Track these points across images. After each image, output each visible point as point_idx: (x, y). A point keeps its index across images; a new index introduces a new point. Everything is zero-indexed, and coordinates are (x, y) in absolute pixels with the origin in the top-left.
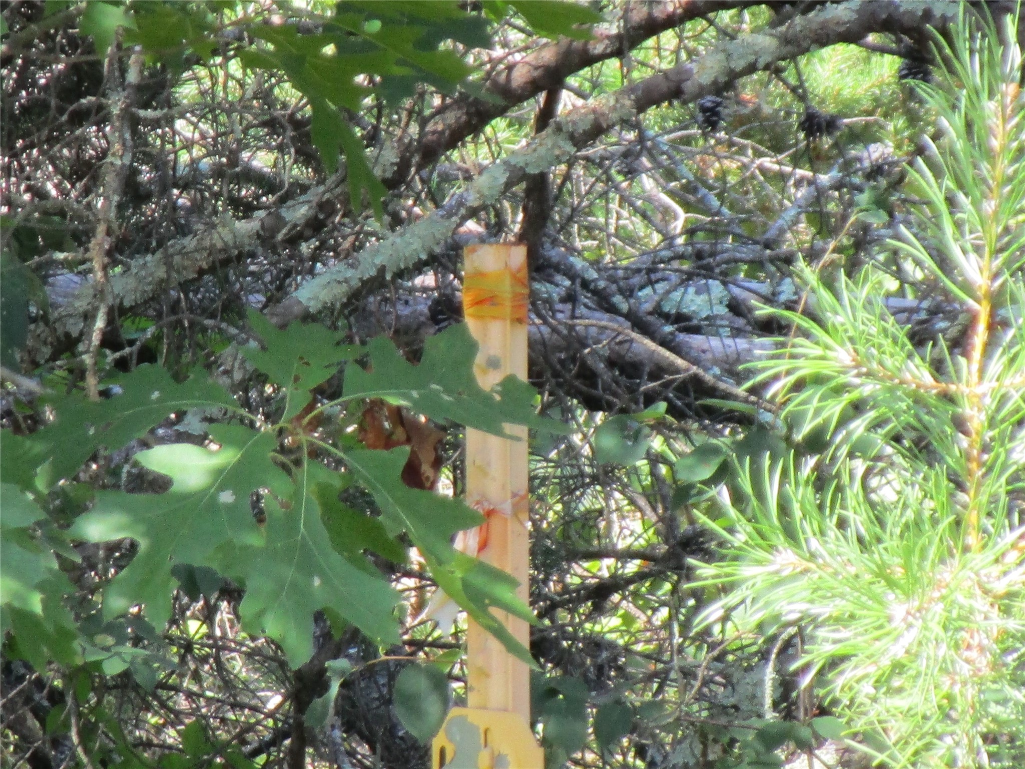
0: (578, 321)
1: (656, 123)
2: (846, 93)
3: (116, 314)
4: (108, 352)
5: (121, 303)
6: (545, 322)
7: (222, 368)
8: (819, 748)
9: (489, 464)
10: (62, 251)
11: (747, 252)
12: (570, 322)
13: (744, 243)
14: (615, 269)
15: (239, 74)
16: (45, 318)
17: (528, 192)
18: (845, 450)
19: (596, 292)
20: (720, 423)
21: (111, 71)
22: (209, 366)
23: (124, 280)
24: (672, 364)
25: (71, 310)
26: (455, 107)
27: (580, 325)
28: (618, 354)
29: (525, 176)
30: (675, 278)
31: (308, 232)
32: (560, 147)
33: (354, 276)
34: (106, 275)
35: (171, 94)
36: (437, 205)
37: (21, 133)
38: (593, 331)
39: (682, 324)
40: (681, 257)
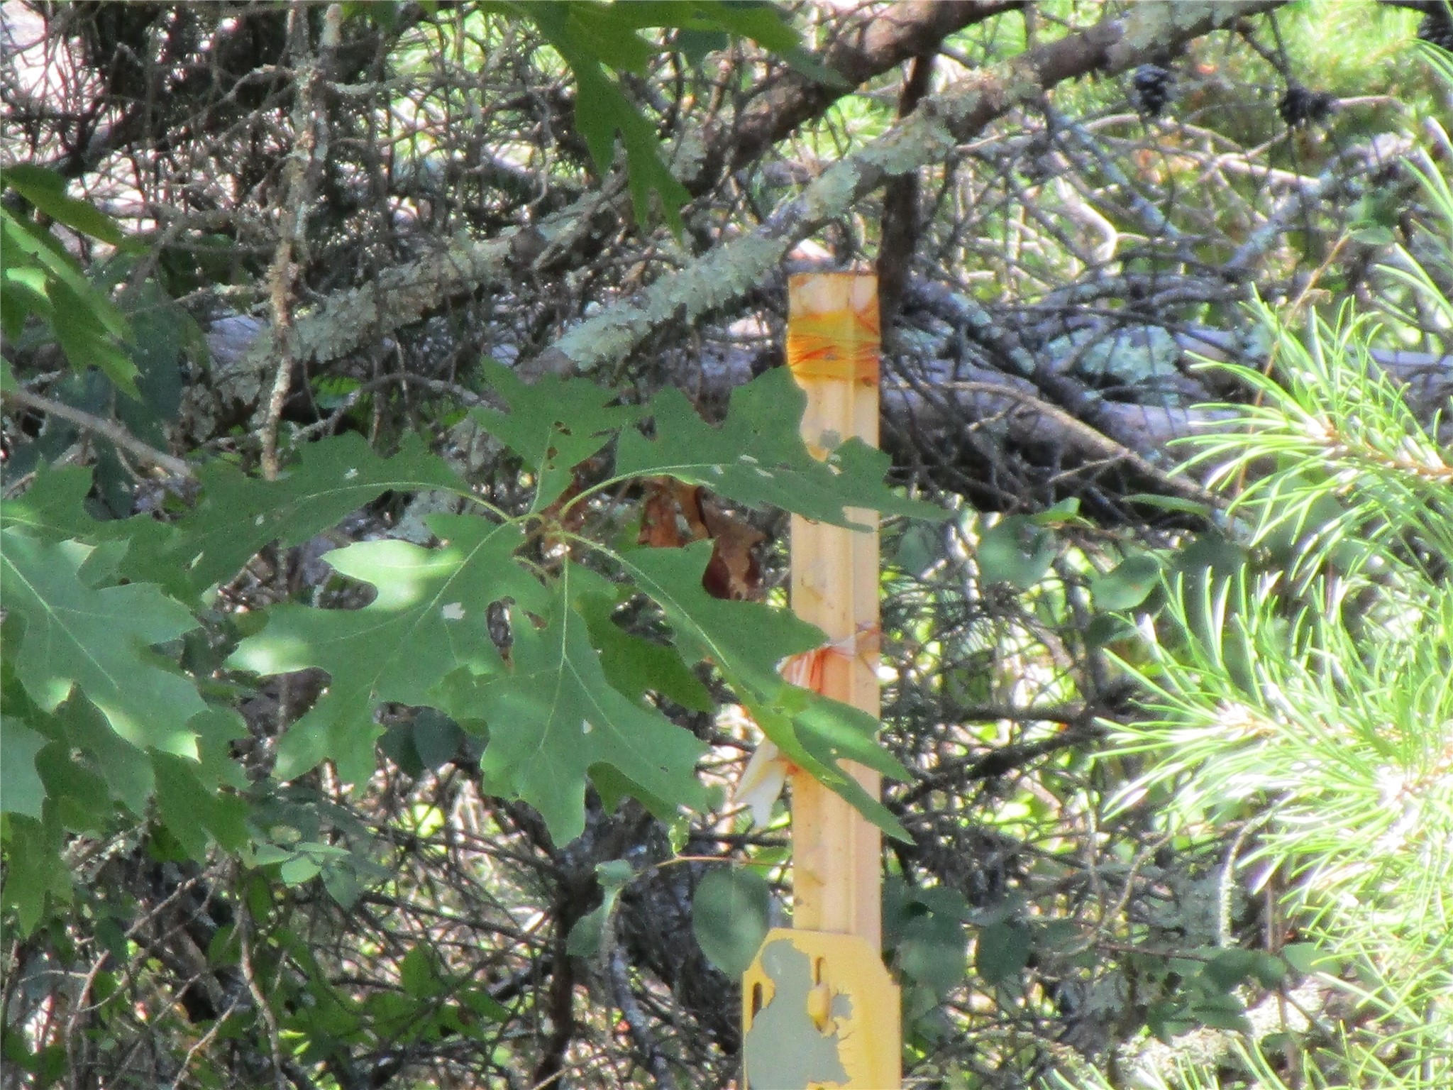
0: (960, 384)
1: (1078, 105)
2: (1348, 63)
3: (305, 372)
4: (293, 425)
5: (313, 357)
6: (914, 386)
7: (455, 449)
8: (1295, 987)
9: (824, 585)
10: (226, 283)
11: (1202, 287)
12: (949, 386)
13: (1200, 275)
14: (1017, 310)
15: (480, 33)
16: (204, 378)
17: (889, 201)
18: (1316, 562)
19: (989, 344)
20: (1165, 528)
21: (297, 28)
22: (436, 447)
23: (318, 325)
24: (1094, 446)
25: (242, 367)
26: (786, 80)
27: (964, 391)
28: (1020, 431)
29: (883, 179)
30: (1101, 323)
31: (577, 257)
32: (933, 138)
33: (642, 319)
34: (289, 318)
35: (384, 62)
36: (761, 219)
37: (173, 117)
38: (985, 398)
39: (1111, 389)
40: (1110, 294)
